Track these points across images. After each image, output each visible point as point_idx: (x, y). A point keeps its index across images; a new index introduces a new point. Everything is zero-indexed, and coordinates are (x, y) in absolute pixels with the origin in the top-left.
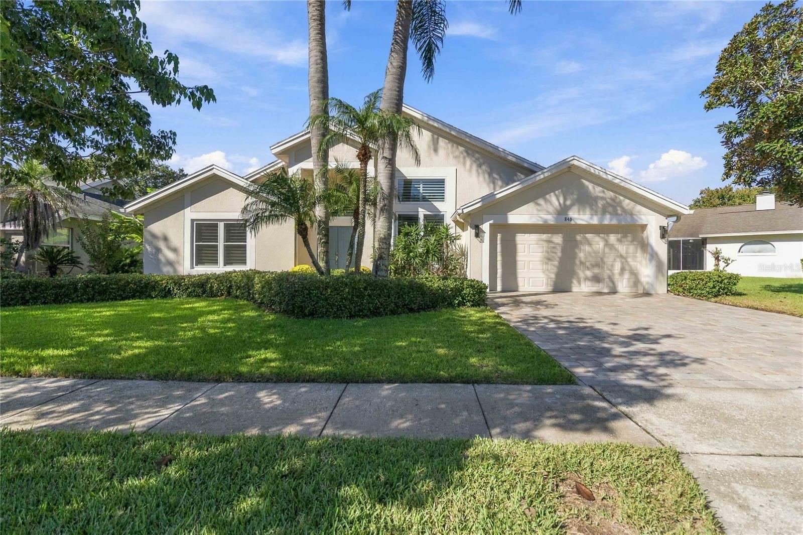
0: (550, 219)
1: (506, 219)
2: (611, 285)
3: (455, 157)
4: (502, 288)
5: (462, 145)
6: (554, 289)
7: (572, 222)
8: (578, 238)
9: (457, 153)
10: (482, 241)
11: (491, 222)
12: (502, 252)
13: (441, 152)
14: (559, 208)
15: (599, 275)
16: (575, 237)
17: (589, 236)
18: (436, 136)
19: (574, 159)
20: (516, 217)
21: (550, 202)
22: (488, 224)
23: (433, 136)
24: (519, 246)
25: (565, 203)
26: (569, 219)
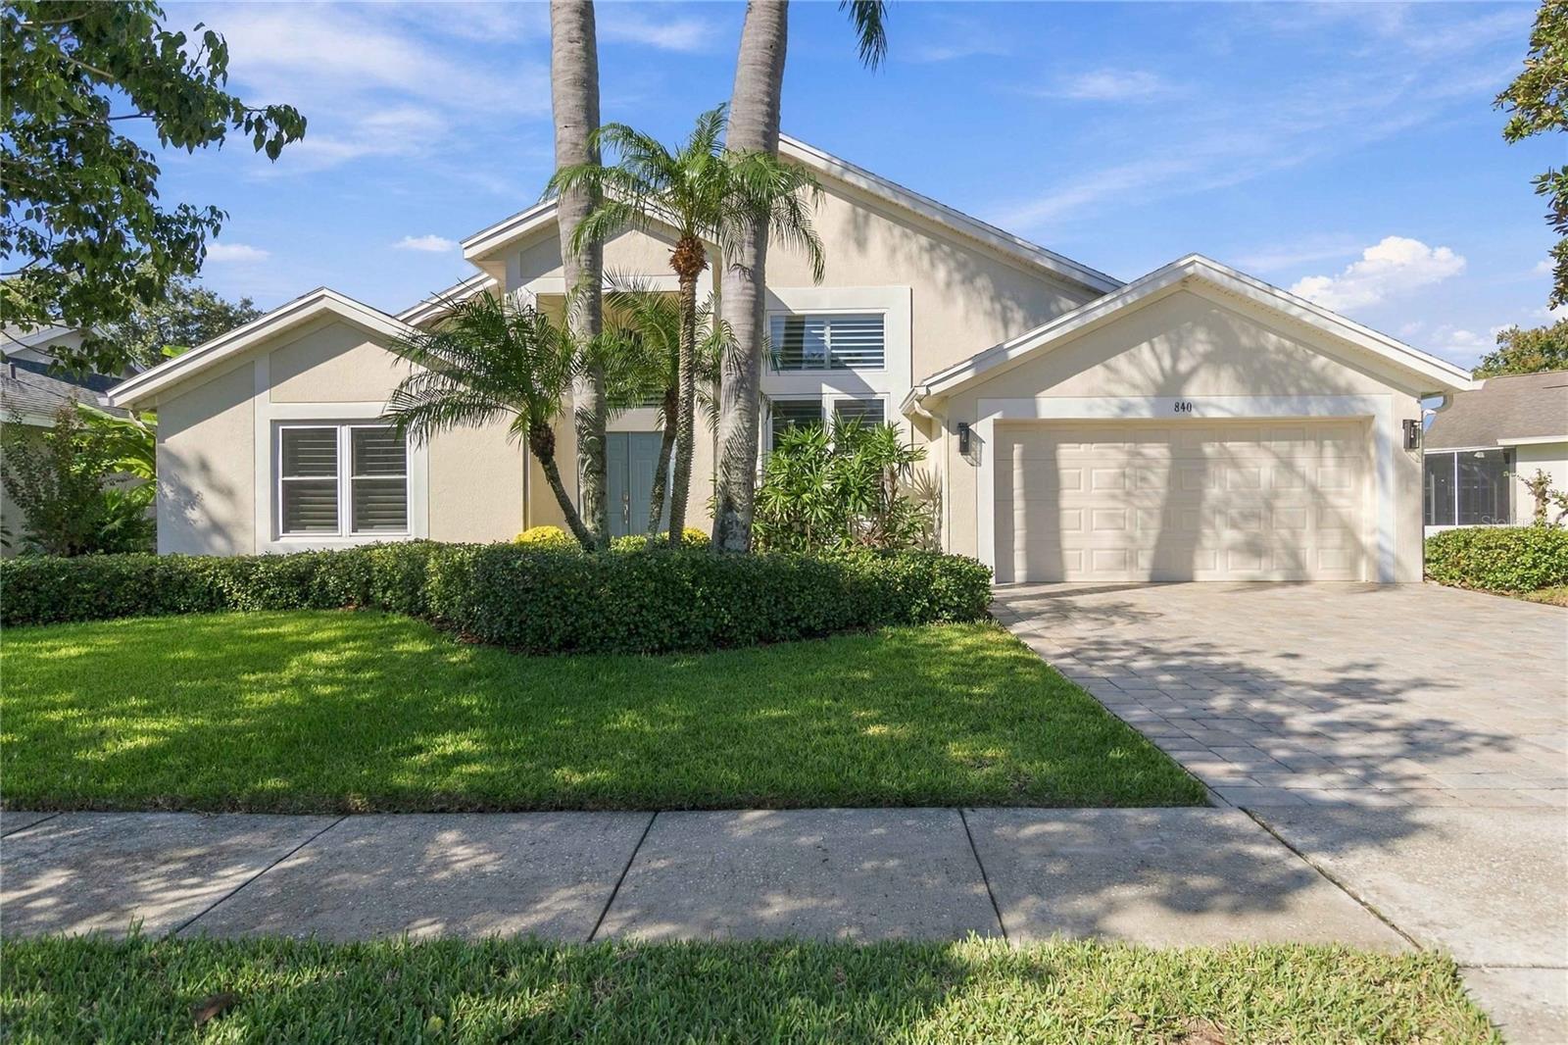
0: (1141, 406)
1: (1034, 408)
2: (1291, 563)
3: (909, 260)
4: (1028, 575)
5: (924, 232)
7: (1195, 414)
8: (1208, 450)
10: (976, 463)
11: (997, 416)
12: (1026, 487)
13: (875, 247)
14: (1160, 378)
15: (1260, 540)
16: (1200, 450)
17: (1235, 446)
18: (860, 211)
19: (1194, 262)
20: (1056, 403)
21: (1139, 365)
22: (990, 420)
23: (854, 211)
24: (1067, 473)
25: (1174, 367)
26: (1185, 407)
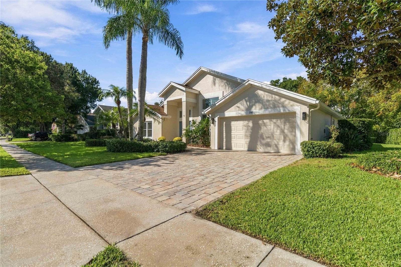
0: (243, 113)
1: (224, 114)
2: (276, 148)
3: (222, 86)
4: (226, 148)
5: (225, 80)
6: (248, 149)
7: (254, 114)
8: (260, 122)
9: (222, 84)
10: (215, 126)
11: (218, 116)
12: (226, 130)
13: (217, 85)
14: (247, 107)
15: (270, 143)
16: (258, 122)
17: (265, 121)
18: (215, 78)
19: (249, 81)
20: (229, 113)
21: (243, 105)
22: (217, 118)
23: (214, 78)
24: (233, 128)
25: (249, 105)
26: (252, 112)
